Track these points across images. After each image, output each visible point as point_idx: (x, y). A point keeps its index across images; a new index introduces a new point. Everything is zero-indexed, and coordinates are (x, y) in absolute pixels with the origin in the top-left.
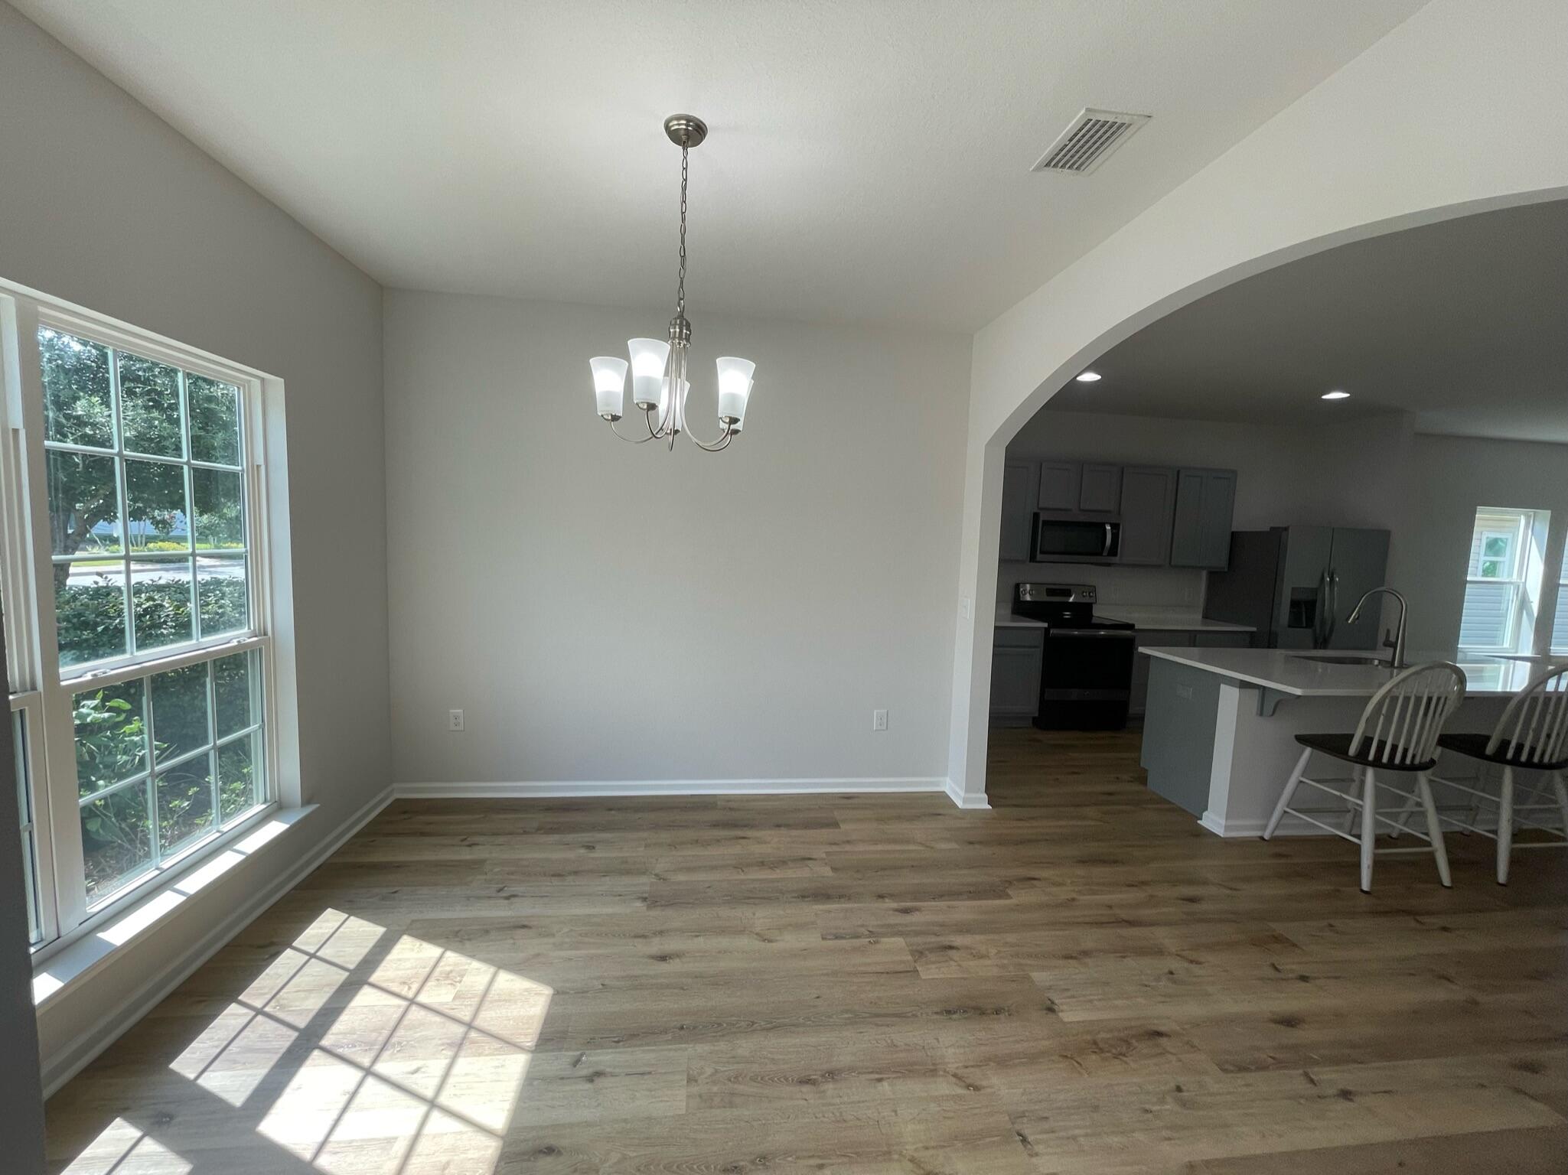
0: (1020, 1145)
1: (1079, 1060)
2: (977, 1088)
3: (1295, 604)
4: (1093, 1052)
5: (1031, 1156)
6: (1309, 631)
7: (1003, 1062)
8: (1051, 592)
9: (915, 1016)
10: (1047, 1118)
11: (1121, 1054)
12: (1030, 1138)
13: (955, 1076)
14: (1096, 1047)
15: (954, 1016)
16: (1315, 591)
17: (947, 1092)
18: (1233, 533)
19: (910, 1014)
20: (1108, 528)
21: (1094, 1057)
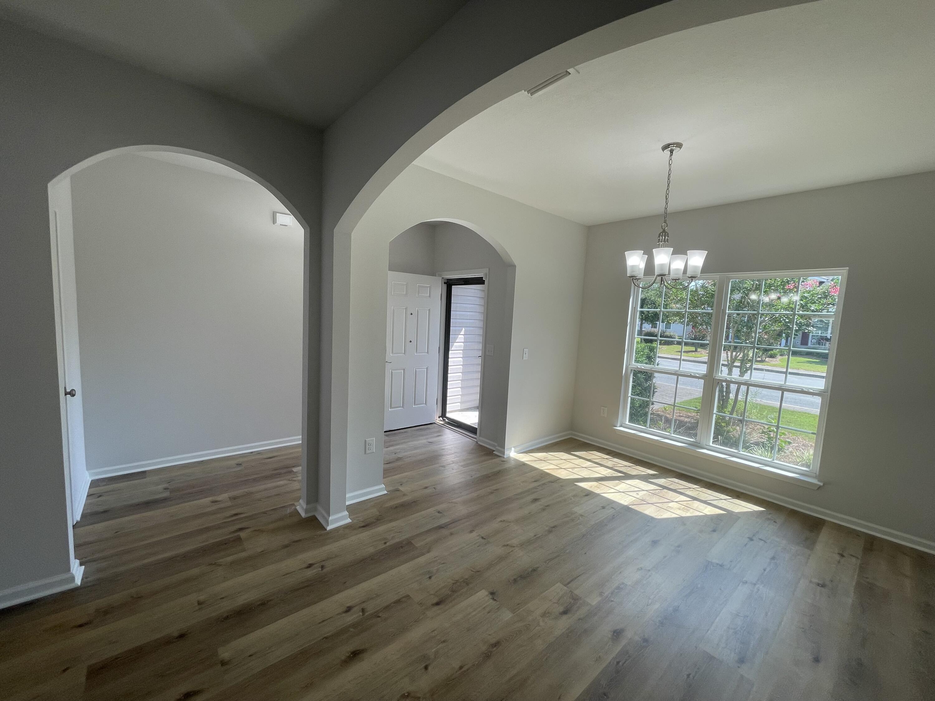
0: (483, 536)
1: (473, 572)
2: (504, 546)
4: (467, 579)
5: (480, 535)
7: (501, 559)
9: (545, 562)
10: (478, 547)
11: (455, 583)
12: (481, 539)
13: (514, 547)
14: (467, 582)
15: (531, 569)
17: (513, 541)
19: (547, 562)
21: (466, 577)
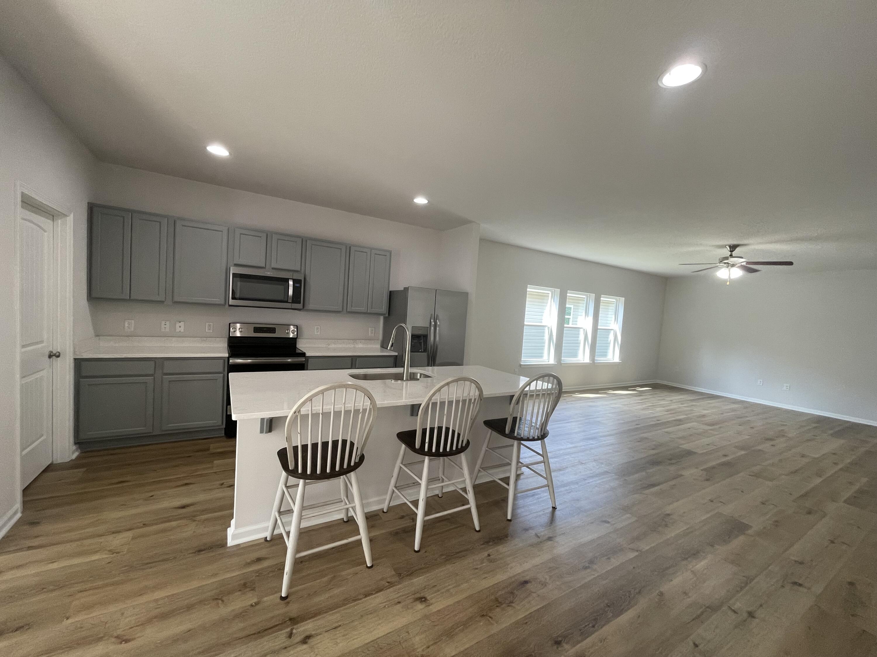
3: (414, 337)
6: (425, 354)
8: (257, 330)
16: (428, 329)
18: (390, 292)
20: (291, 283)
